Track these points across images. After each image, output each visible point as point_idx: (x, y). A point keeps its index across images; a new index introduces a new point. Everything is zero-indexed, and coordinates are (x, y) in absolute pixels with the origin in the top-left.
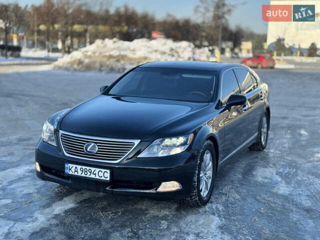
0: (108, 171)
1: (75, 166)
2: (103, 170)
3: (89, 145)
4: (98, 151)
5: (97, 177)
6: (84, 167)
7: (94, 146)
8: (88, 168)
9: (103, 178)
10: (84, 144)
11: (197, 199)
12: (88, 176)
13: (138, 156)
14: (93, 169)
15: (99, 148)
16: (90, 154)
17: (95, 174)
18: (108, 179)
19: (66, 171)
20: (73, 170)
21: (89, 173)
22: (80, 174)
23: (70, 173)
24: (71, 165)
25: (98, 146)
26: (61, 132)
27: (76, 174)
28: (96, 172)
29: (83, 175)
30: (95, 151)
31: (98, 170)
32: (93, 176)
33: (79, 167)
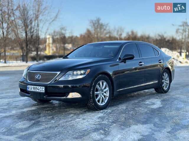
0: (44, 87)
1: (31, 86)
2: (42, 87)
3: (37, 75)
4: (41, 78)
5: (40, 91)
6: (34, 87)
7: (39, 75)
8: (36, 87)
9: (42, 91)
10: (35, 75)
11: (93, 104)
12: (36, 91)
13: (59, 80)
14: (38, 87)
15: (41, 77)
16: (38, 80)
17: (39, 90)
18: (44, 92)
19: (28, 89)
20: (30, 88)
21: (36, 89)
22: (33, 90)
23: (29, 90)
24: (29, 86)
25: (41, 76)
26: (28, 71)
27: (31, 90)
28: (39, 88)
29: (34, 91)
30: (40, 78)
31: (40, 87)
32: (38, 91)
33: (32, 86)
